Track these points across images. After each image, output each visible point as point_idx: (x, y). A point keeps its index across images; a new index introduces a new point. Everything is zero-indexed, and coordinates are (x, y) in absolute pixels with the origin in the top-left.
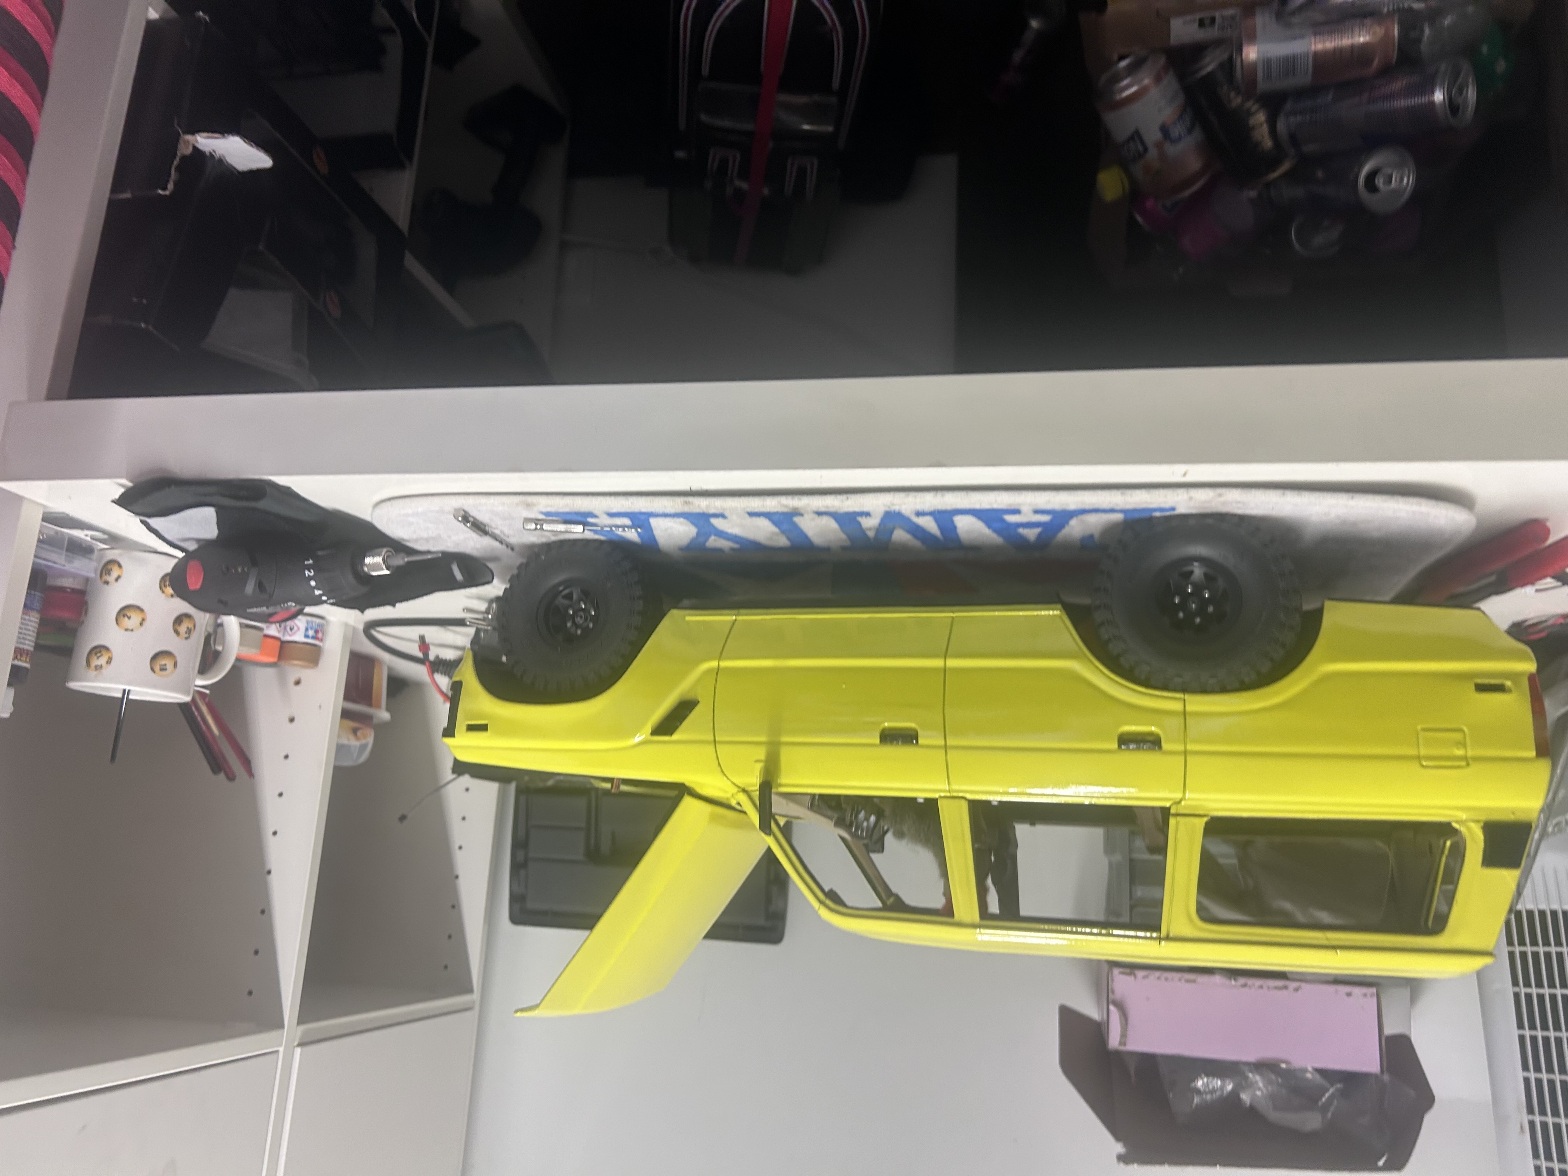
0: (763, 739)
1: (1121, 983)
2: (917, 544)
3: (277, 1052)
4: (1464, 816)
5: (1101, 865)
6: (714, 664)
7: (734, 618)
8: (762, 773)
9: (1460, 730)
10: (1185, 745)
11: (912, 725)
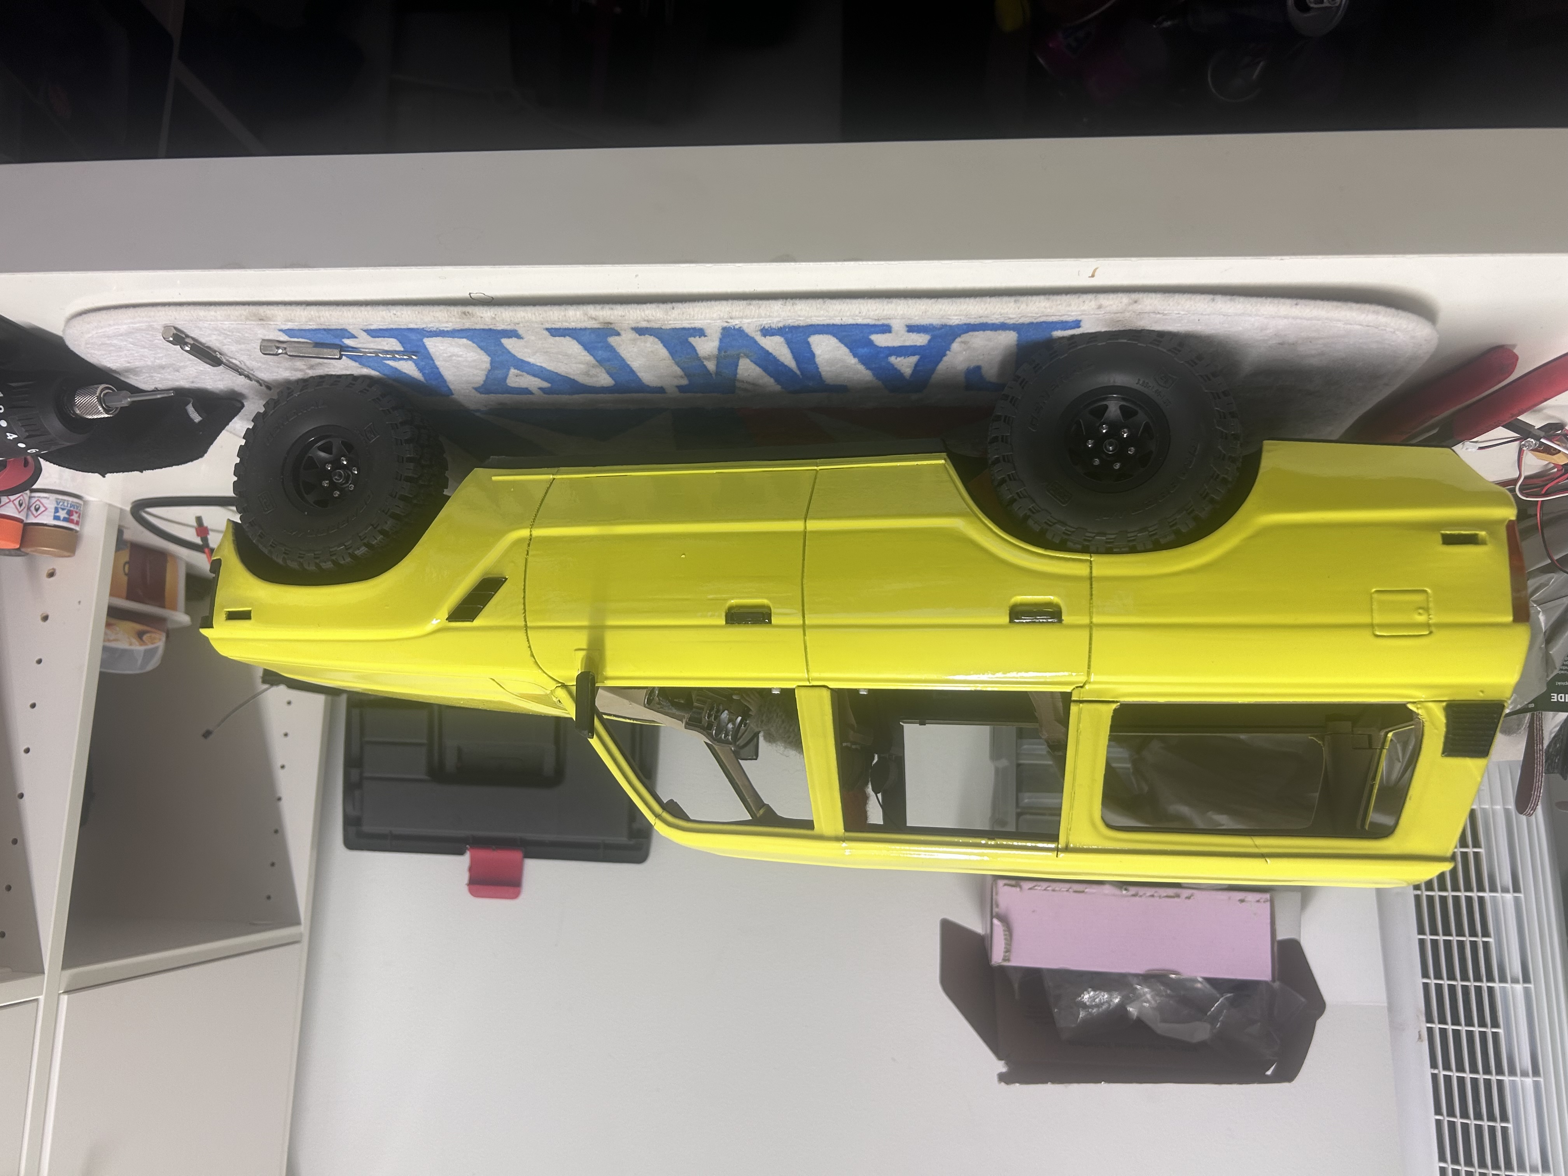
0: (585, 623)
1: (1006, 897)
2: (768, 381)
3: (37, 1000)
4: (1421, 695)
5: (987, 771)
6: (524, 533)
7: (551, 477)
8: (584, 662)
9: (1425, 591)
10: (1091, 618)
11: (765, 601)
